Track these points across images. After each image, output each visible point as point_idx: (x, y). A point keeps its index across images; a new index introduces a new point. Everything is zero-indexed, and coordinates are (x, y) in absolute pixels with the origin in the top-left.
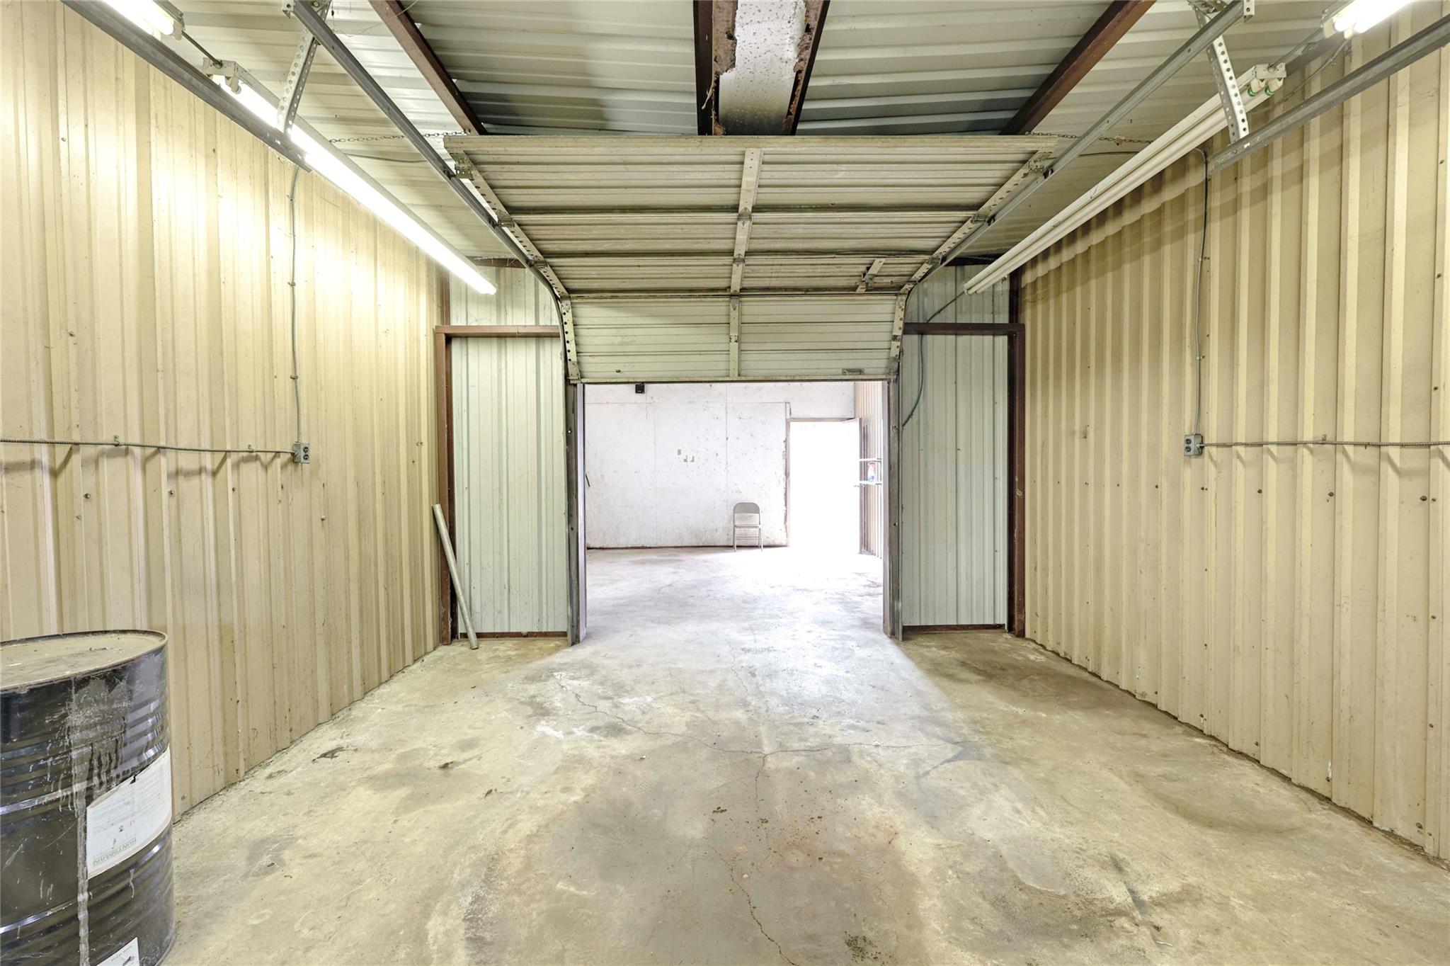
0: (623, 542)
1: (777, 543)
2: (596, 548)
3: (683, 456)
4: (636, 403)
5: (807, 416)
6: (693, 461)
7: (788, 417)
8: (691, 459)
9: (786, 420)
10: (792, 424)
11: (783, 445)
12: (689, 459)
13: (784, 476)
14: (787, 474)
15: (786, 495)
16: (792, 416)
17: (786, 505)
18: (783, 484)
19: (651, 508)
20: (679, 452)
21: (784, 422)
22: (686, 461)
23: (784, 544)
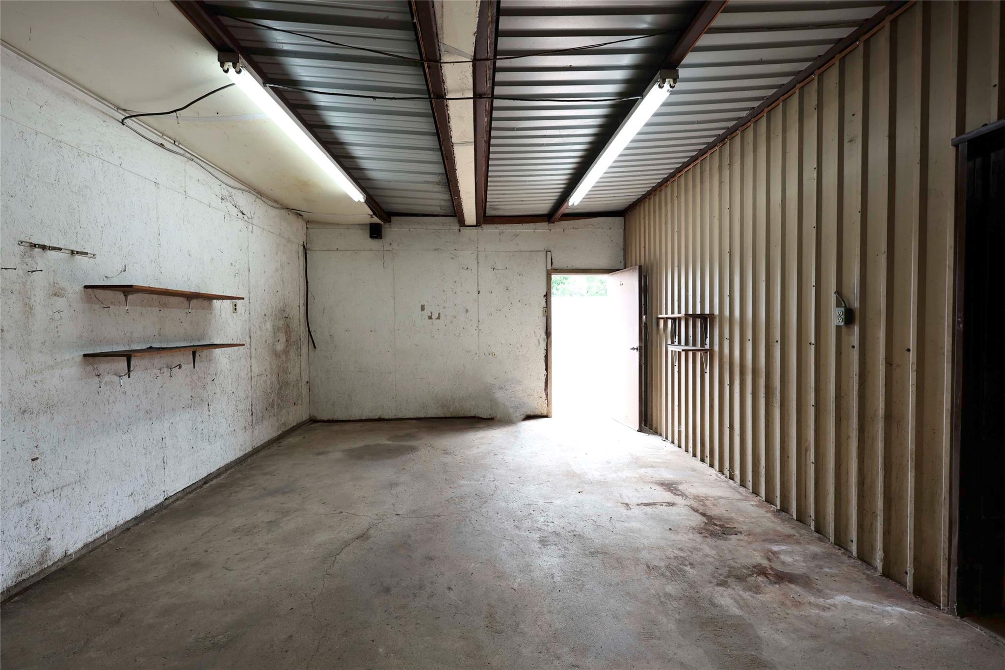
0: (356, 414)
1: (538, 412)
2: (323, 421)
3: (427, 313)
4: (371, 250)
5: (570, 267)
6: (439, 318)
7: (549, 267)
8: (437, 316)
9: (547, 270)
10: (555, 277)
11: (544, 300)
12: (435, 316)
13: (544, 336)
14: (548, 334)
15: (546, 357)
16: (555, 266)
17: (546, 369)
18: (543, 345)
19: (390, 373)
20: (423, 308)
21: (545, 274)
22: (430, 318)
23: (545, 413)
